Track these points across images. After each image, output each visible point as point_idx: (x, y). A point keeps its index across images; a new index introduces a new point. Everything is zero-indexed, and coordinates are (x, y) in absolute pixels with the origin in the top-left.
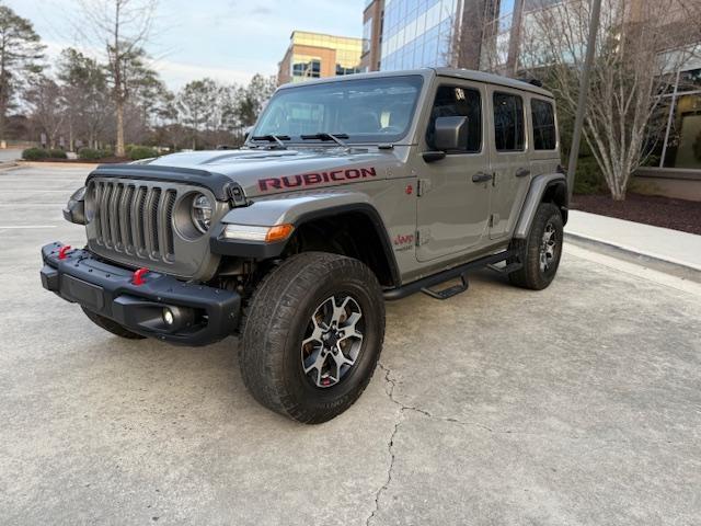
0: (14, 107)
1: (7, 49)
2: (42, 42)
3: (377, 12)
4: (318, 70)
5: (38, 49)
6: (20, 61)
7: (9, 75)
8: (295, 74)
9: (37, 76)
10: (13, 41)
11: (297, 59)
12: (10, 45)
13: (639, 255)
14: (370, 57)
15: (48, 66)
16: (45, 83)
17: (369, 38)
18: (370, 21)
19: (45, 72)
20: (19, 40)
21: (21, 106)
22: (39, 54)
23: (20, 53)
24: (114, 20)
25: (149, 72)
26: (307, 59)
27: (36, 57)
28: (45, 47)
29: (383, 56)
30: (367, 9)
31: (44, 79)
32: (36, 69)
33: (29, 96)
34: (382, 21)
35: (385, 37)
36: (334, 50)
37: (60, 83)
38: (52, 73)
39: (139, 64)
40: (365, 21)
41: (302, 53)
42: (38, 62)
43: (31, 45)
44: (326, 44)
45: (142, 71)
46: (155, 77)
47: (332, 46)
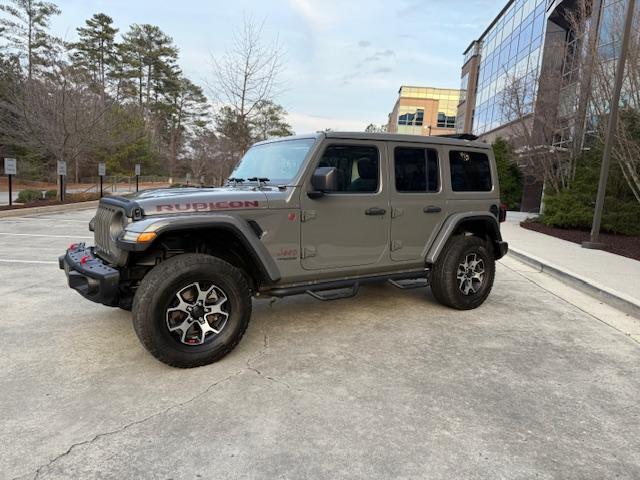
0: (184, 152)
1: (183, 108)
2: (209, 102)
3: (473, 68)
4: (422, 119)
5: (205, 108)
6: (191, 118)
7: (183, 129)
8: (400, 123)
9: (202, 130)
10: (188, 102)
11: (403, 110)
12: (186, 106)
13: (599, 290)
14: (465, 106)
15: (209, 122)
16: (207, 134)
17: (466, 88)
18: (467, 76)
19: (208, 126)
20: (192, 102)
21: (189, 151)
22: (205, 111)
23: (191, 111)
24: (242, 88)
25: (284, 125)
26: (413, 110)
27: (202, 115)
28: (210, 106)
29: (477, 104)
30: (465, 65)
31: (207, 131)
32: (202, 124)
33: (195, 145)
34: (478, 75)
35: (479, 88)
36: (437, 100)
37: (217, 134)
38: (212, 126)
39: (277, 119)
40: (463, 76)
41: (408, 105)
42: (203, 119)
43: (199, 105)
44: (429, 96)
45: (278, 125)
46: (288, 129)
47: (436, 97)
